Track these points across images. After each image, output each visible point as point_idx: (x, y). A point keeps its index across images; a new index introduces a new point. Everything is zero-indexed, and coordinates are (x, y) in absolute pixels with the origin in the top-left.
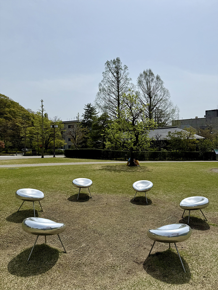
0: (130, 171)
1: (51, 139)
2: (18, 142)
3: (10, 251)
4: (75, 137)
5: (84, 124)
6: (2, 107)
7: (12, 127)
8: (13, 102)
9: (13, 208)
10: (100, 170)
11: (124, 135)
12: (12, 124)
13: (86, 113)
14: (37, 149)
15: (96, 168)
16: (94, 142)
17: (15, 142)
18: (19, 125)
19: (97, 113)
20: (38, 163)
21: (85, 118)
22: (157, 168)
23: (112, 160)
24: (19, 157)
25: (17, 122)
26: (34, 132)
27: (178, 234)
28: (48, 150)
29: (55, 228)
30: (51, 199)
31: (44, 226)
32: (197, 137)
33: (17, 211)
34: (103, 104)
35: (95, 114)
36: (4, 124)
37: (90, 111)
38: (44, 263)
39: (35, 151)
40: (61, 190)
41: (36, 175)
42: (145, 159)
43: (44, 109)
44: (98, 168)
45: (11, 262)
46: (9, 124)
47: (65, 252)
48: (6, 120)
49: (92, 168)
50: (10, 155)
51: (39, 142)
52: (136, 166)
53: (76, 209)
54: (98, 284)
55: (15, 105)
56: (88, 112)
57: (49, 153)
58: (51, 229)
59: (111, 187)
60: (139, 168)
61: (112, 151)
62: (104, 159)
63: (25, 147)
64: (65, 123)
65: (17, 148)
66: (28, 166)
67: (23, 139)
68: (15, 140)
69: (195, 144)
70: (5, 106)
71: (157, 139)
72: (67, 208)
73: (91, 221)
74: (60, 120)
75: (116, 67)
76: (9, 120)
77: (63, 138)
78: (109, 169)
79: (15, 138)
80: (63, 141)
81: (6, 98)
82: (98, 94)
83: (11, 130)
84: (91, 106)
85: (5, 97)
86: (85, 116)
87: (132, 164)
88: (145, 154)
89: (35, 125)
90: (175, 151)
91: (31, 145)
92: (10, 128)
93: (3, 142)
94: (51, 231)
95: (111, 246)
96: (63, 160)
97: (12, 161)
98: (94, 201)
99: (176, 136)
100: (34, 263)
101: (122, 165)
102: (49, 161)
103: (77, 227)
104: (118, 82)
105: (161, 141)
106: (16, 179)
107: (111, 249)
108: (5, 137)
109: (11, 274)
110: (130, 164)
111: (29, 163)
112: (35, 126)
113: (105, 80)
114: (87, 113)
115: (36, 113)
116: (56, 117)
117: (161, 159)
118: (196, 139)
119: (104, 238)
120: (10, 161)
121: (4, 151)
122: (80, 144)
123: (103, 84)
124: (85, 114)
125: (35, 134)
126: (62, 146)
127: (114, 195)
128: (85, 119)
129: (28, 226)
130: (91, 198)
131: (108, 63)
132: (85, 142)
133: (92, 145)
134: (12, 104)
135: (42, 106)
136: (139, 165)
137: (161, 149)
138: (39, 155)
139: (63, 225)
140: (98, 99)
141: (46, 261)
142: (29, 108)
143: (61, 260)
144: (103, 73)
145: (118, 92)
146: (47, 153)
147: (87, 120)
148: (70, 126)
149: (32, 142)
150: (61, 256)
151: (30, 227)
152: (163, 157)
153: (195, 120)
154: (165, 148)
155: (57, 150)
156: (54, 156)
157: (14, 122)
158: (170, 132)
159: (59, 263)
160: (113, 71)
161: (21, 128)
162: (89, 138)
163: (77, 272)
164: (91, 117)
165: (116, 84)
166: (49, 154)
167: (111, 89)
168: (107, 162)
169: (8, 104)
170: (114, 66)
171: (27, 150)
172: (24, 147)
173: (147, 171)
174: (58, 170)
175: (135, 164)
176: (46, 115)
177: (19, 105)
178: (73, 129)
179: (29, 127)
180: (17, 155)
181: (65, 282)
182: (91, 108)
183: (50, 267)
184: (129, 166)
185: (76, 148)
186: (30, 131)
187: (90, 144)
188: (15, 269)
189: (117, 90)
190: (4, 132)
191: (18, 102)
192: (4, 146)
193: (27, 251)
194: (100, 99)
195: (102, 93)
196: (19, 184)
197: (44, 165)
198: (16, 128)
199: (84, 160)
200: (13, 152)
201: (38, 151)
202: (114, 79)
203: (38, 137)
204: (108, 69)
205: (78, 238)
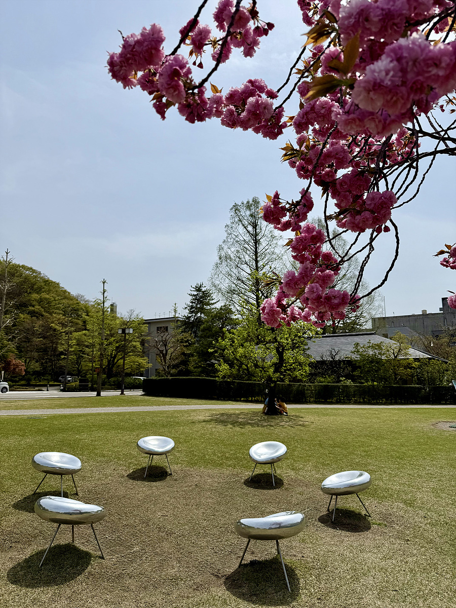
0: (266, 424)
1: (120, 356)
2: (52, 363)
3: (13, 554)
4: (164, 352)
5: (188, 325)
6: (26, 292)
7: (43, 331)
8: (47, 281)
9: (26, 488)
10: (204, 421)
11: (258, 352)
12: (43, 326)
13: (192, 302)
14: (90, 377)
15: (196, 418)
16: (203, 364)
17: (46, 363)
18: (57, 327)
19: (215, 303)
20: (85, 407)
21: (191, 312)
22: (324, 418)
23: (237, 401)
24: (53, 393)
25: (52, 322)
26: (86, 341)
27: (280, 524)
28: (112, 379)
29: (86, 513)
30: (97, 475)
31: (68, 508)
32: (414, 353)
33: (33, 493)
34: (225, 284)
35: (212, 303)
36: (27, 326)
37: (201, 298)
38: (66, 570)
39: (86, 381)
40: (119, 459)
41: (78, 430)
42: (305, 400)
43: (107, 298)
44: (201, 418)
45: (14, 568)
46: (38, 325)
47: (103, 558)
48: (32, 317)
49: (189, 418)
50: (33, 389)
51: (95, 362)
52: (281, 414)
53: (138, 494)
54: (143, 601)
55: (51, 288)
56: (198, 300)
57: (113, 385)
58: (81, 513)
59: (215, 455)
60: (285, 419)
61: (238, 383)
62: (221, 400)
63: (66, 373)
64: (149, 322)
65: (49, 374)
66: (65, 413)
67: (63, 357)
68: (48, 358)
69: (411, 368)
70: (32, 288)
71: (332, 358)
72: (122, 491)
73: (159, 513)
74: (140, 317)
75: (251, 215)
76: (37, 317)
77: (144, 353)
78: (223, 419)
79: (47, 354)
80: (143, 361)
81: (34, 274)
82: (217, 266)
83: (40, 338)
84: (203, 288)
85: (34, 271)
86: (191, 309)
87: (272, 411)
88: (307, 390)
89: (88, 327)
90: (370, 383)
91: (78, 368)
92: (39, 334)
93: (23, 364)
94: (79, 516)
95: (182, 551)
96: (136, 401)
97: (35, 402)
98: (176, 480)
99: (371, 353)
100: (49, 569)
101: (254, 412)
102: (109, 402)
103: (132, 522)
104: (257, 242)
105: (340, 361)
106: (38, 438)
107: (180, 556)
108: (27, 352)
109: (12, 583)
110: (268, 410)
111: (68, 407)
112: (88, 330)
113: (230, 239)
114: (194, 303)
115: (93, 304)
116: (132, 311)
117: (340, 400)
118: (414, 359)
119: (174, 539)
120: (31, 403)
121: (22, 380)
122: (175, 366)
123: (225, 247)
124: (191, 304)
125: (87, 346)
126: (142, 370)
127: (216, 471)
128: (191, 315)
129: (44, 509)
130: (171, 474)
131: (236, 208)
132: (185, 363)
133: (199, 370)
134: (45, 285)
135: (103, 292)
136: (287, 413)
137: (341, 378)
138: (92, 390)
139: (100, 509)
140: (216, 276)
141: (68, 568)
142: (80, 293)
143: (94, 567)
144: (227, 226)
145: (257, 262)
146: (111, 385)
147: (195, 316)
148: (161, 327)
149: (80, 363)
150: (94, 563)
151: (47, 510)
152: (345, 397)
153: (421, 317)
154: (348, 377)
155: (128, 380)
156: (122, 393)
157: (48, 321)
158: (358, 344)
159: (89, 573)
160: (246, 223)
161: (60, 333)
162: (193, 355)
163: (115, 585)
164: (201, 310)
165: (252, 247)
166: (113, 387)
167: (242, 256)
168: (226, 406)
169: (38, 284)
170: (248, 213)
171: (69, 379)
172: (63, 374)
173: (300, 425)
174: (121, 421)
175: (279, 409)
176: (113, 306)
177: (59, 287)
178: (162, 337)
179: (76, 331)
180: (48, 390)
181: (93, 597)
182: (203, 292)
183: (73, 577)
184: (266, 414)
185: (167, 376)
186: (78, 340)
187: (195, 368)
188: (18, 577)
189: (254, 257)
190: (25, 342)
191: (58, 282)
192: (25, 370)
193: (40, 554)
194: (220, 275)
195: (223, 263)
196: (43, 446)
197: (97, 410)
198: (50, 334)
199: (179, 400)
200: (41, 383)
201: (92, 381)
202: (247, 238)
203: (93, 351)
204: (236, 220)
205: (130, 538)
